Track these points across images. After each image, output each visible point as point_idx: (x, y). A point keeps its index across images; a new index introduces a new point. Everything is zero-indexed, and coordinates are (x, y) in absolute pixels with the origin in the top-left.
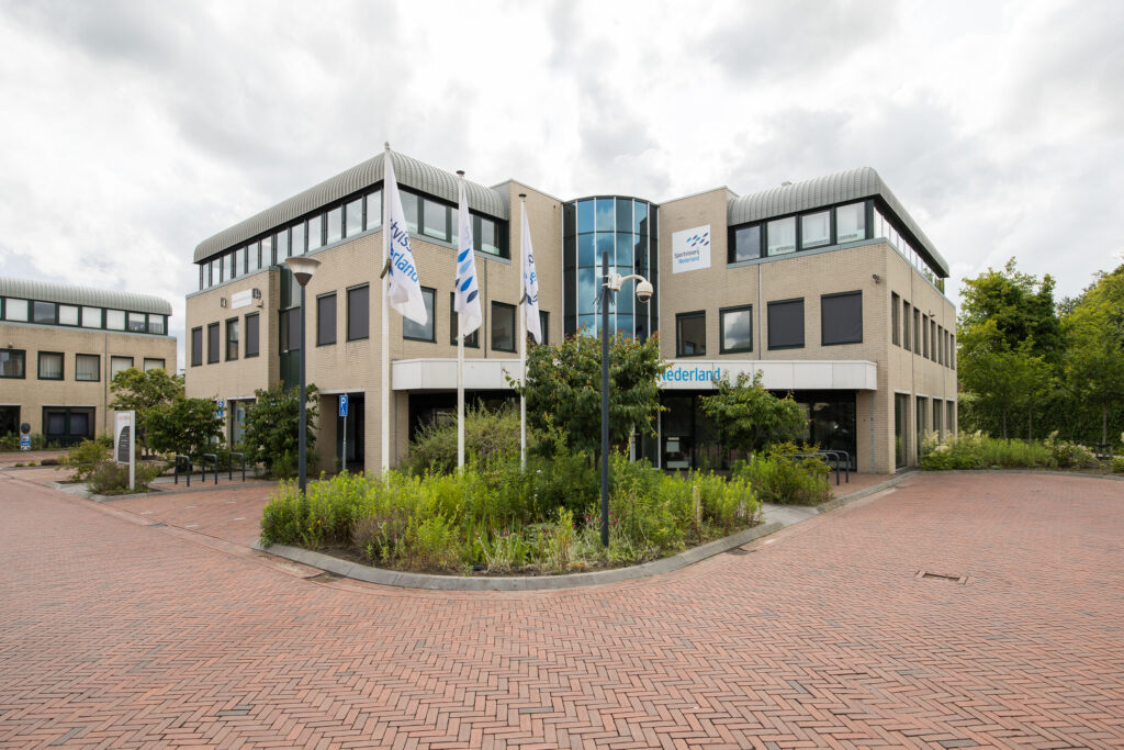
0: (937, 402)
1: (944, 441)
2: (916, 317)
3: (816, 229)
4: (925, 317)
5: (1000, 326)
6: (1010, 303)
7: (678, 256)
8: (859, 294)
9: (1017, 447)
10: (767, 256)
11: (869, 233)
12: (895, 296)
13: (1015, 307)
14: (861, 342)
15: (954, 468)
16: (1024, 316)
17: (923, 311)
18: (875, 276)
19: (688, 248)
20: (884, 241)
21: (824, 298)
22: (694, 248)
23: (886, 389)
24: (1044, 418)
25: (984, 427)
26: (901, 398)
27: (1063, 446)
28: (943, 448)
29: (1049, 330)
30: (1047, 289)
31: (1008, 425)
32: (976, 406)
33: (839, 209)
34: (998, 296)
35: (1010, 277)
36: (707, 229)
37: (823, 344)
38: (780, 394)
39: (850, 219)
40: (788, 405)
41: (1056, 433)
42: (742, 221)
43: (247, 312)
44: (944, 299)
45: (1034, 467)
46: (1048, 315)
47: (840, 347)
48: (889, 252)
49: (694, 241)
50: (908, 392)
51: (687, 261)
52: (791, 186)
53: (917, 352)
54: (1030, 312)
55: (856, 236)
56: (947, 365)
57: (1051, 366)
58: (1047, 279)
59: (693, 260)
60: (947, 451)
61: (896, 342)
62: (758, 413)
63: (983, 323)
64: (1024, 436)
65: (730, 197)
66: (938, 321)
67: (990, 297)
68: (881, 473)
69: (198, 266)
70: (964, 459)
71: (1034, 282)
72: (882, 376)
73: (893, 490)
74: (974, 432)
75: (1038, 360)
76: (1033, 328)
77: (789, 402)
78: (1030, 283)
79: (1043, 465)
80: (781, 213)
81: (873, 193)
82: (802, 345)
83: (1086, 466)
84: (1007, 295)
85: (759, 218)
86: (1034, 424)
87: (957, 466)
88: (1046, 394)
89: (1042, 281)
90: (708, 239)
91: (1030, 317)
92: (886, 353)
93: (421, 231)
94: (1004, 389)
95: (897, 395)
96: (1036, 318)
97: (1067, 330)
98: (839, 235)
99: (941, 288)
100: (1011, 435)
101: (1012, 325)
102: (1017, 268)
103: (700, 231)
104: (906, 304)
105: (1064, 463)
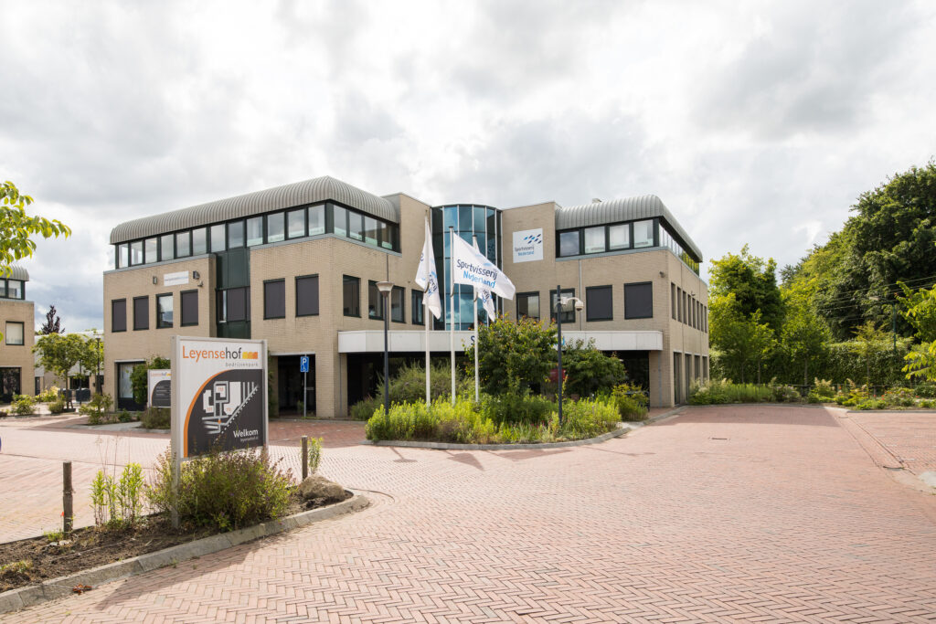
0: (697, 357)
1: (703, 386)
2: (684, 298)
3: (619, 236)
4: (689, 296)
5: (738, 299)
6: (744, 281)
7: (517, 250)
8: (650, 284)
9: (751, 388)
10: (584, 254)
11: (656, 243)
12: (673, 285)
13: (748, 284)
14: (652, 317)
15: (712, 403)
16: (755, 290)
17: (688, 292)
18: (661, 273)
19: (525, 244)
20: (666, 249)
21: (627, 286)
22: (530, 245)
23: (669, 349)
24: (769, 368)
25: (728, 376)
26: (677, 354)
27: (779, 387)
28: (703, 389)
29: (773, 301)
30: (771, 269)
31: (745, 375)
32: (722, 360)
33: (635, 223)
34: (736, 275)
35: (745, 260)
36: (540, 231)
37: (626, 318)
38: (608, 353)
39: (643, 232)
40: (615, 361)
41: (775, 378)
42: (566, 227)
43: (183, 289)
44: (700, 280)
45: (761, 402)
46: (772, 290)
47: (638, 320)
48: (670, 256)
49: (530, 240)
50: (680, 351)
51: (525, 254)
52: (601, 204)
53: (685, 322)
54: (759, 287)
55: (647, 243)
56: (702, 330)
57: (772, 331)
58: (771, 262)
59: (530, 253)
60: (706, 392)
61: (673, 317)
62: (596, 367)
63: (726, 295)
64: (755, 382)
65: (556, 208)
66: (697, 298)
67: (730, 275)
68: (665, 407)
69: (114, 246)
70: (717, 397)
71: (762, 264)
72: (666, 341)
73: (677, 416)
74: (721, 380)
75: (764, 327)
76: (762, 300)
77: (614, 358)
78: (758, 264)
79: (767, 400)
80: (595, 223)
81: (658, 215)
82: (611, 319)
83: (793, 401)
84: (742, 275)
85: (578, 226)
86: (762, 373)
87: (713, 402)
88: (770, 351)
89: (767, 263)
90: (540, 238)
91: (758, 291)
92: (668, 325)
93: (348, 236)
94: (742, 348)
95: (675, 353)
96: (763, 292)
97: (786, 300)
98: (636, 242)
99: (697, 272)
100: (747, 381)
101: (747, 298)
102: (749, 252)
103: (535, 232)
104: (679, 289)
105: (780, 398)
